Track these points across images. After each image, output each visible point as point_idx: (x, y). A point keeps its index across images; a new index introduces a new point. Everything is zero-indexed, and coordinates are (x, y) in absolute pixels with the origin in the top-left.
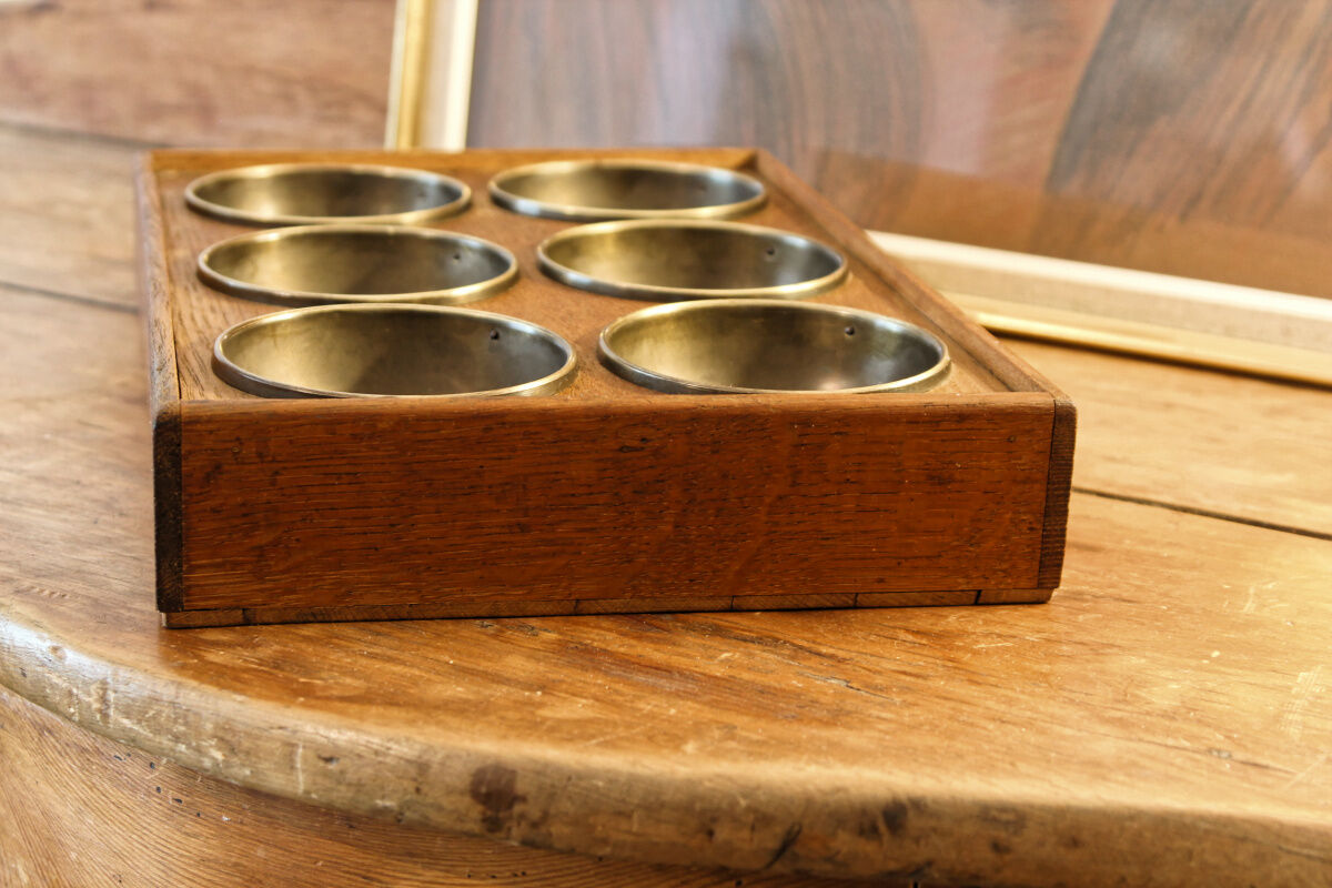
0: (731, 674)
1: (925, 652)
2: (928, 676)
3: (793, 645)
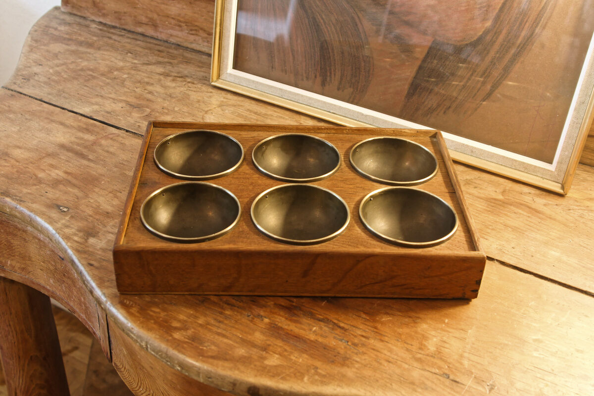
0: (316, 338)
1: (368, 324)
2: (369, 337)
3: (333, 322)
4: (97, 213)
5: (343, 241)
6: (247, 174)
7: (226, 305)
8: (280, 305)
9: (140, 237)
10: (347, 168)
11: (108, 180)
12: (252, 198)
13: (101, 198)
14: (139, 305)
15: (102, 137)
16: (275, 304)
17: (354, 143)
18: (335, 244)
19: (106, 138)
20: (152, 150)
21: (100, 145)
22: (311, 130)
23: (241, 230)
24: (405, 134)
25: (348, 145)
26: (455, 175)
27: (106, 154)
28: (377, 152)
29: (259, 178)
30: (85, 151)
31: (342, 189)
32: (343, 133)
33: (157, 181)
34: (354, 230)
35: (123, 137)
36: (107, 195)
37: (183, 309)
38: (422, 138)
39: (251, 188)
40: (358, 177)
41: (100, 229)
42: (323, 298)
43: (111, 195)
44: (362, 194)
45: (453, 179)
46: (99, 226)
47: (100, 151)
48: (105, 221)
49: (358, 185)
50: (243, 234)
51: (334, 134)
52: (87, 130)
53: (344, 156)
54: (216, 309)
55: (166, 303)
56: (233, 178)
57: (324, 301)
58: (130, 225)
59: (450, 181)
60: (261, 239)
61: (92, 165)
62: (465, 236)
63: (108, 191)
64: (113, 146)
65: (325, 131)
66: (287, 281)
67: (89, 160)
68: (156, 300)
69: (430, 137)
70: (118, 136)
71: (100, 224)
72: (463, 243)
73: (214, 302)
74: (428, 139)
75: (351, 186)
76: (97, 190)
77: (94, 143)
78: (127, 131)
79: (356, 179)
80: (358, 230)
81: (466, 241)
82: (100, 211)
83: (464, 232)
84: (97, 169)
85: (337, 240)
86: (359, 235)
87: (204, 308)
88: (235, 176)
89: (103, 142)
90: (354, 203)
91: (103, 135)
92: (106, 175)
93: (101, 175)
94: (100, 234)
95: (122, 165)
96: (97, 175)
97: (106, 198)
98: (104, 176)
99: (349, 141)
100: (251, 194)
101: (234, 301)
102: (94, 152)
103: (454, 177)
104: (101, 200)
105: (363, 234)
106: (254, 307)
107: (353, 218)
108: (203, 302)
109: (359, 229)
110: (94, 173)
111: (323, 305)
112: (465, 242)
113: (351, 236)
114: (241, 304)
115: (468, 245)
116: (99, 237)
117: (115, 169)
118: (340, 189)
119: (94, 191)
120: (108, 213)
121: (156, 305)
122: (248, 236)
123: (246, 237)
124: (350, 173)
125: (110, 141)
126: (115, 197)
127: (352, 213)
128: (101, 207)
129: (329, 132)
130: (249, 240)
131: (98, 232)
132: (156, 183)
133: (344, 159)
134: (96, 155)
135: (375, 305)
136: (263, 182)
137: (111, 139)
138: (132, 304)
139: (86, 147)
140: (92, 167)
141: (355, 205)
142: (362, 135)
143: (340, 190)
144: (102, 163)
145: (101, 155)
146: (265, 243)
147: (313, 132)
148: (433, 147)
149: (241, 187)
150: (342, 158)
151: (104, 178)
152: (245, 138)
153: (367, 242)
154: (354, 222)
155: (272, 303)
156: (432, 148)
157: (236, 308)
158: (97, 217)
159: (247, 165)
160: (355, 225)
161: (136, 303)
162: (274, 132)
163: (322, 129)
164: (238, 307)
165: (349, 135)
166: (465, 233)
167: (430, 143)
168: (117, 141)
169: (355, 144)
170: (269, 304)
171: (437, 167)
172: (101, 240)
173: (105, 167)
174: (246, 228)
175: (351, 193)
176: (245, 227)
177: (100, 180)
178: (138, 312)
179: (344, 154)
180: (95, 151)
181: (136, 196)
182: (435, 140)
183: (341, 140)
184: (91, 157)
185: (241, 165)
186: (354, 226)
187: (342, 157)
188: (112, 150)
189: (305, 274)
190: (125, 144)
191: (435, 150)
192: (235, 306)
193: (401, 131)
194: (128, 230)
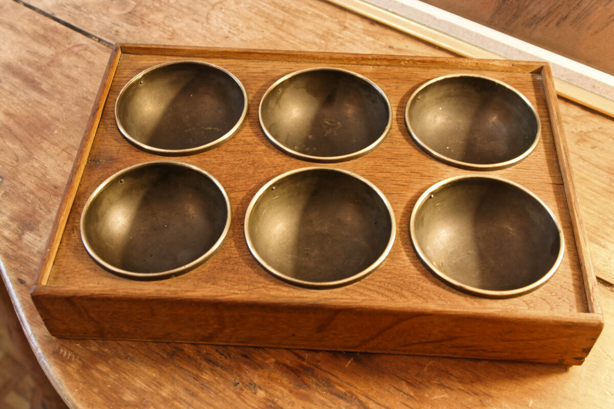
4: (41, 187)
5: (380, 282)
6: (248, 144)
7: (204, 363)
8: (284, 364)
9: (75, 267)
10: (400, 133)
11: (63, 127)
12: (250, 191)
13: (51, 161)
14: (80, 359)
15: (64, 51)
16: (277, 363)
17: (415, 84)
18: (368, 286)
19: (69, 52)
20: (114, 96)
21: (60, 65)
22: (353, 60)
23: (227, 255)
24: (494, 68)
25: (406, 87)
26: (565, 153)
27: (65, 81)
28: (448, 96)
29: (265, 151)
30: (37, 76)
31: (389, 175)
32: (400, 66)
33: (115, 155)
34: (399, 259)
35: (92, 52)
36: (58, 155)
37: (142, 368)
38: (519, 75)
39: (250, 171)
40: (415, 152)
41: (41, 216)
42: (348, 355)
43: (64, 154)
44: (418, 187)
45: (562, 161)
46: (40, 211)
47: (59, 76)
48: (50, 202)
49: (414, 168)
50: (229, 263)
51: (386, 66)
52: (44, 39)
53: (397, 111)
54: (191, 370)
55: (119, 357)
56: (226, 151)
57: (349, 360)
58: (65, 242)
59: (557, 161)
60: (256, 275)
61: (44, 100)
62: (574, 275)
63: (60, 148)
64: (77, 67)
65: (374, 62)
66: (294, 335)
67: (41, 91)
68: (106, 350)
69: (531, 73)
70: (86, 49)
71: (42, 207)
72: (569, 290)
73: (189, 357)
74: (528, 77)
75: (403, 170)
76: (45, 145)
77: (53, 61)
78: (100, 40)
79: (411, 155)
80: (405, 259)
81: (574, 285)
82: (47, 184)
83: (573, 267)
84: (52, 109)
85: (371, 279)
86: (406, 269)
87: (172, 367)
88: (230, 149)
89: (65, 60)
90: (404, 205)
91: (65, 47)
92: (61, 119)
93: (55, 118)
94: (40, 225)
95: (85, 102)
96: (49, 118)
97: (56, 161)
98: (58, 120)
99: (408, 79)
100: (250, 183)
101: (217, 355)
102: (49, 78)
103: (564, 158)
104: (50, 163)
105: (412, 267)
106: (245, 367)
107: (400, 234)
108: (172, 355)
109: (407, 258)
110: (46, 115)
111: (347, 366)
112: (572, 288)
113: (393, 271)
114: (227, 361)
115: (577, 293)
116: (39, 230)
117: (75, 109)
118: (385, 175)
119: (42, 148)
120: (56, 188)
121: (105, 358)
122: (237, 267)
123: (233, 269)
124: (403, 144)
125: (73, 58)
126: (69, 159)
127: (400, 225)
128: (48, 177)
129: (379, 63)
130: (237, 276)
131: (39, 222)
132: (112, 160)
133: (397, 115)
134: (52, 84)
135: (426, 369)
136: (272, 159)
137: (76, 54)
138: (71, 357)
139: (39, 69)
140: (43, 105)
141: (406, 207)
142: (428, 68)
143: (384, 178)
144: (59, 96)
145: (58, 83)
146: (260, 283)
147: (355, 62)
148: (535, 92)
149: (236, 170)
150: (395, 113)
151: (57, 125)
152: (253, 75)
153: (418, 285)
154: (400, 242)
155: (273, 360)
156: (533, 94)
157: (219, 369)
158: (40, 195)
159: (251, 125)
160: (402, 249)
161: (76, 354)
162: (298, 62)
163: (369, 59)
164: (222, 367)
165: (409, 69)
166: (573, 269)
167: (530, 85)
168: (84, 58)
169: (417, 87)
170: (268, 362)
171: (539, 135)
172: (41, 236)
173: (61, 105)
174: (236, 252)
175: (400, 183)
176: (234, 250)
177: (52, 127)
178: (78, 372)
179: (398, 107)
180: (50, 76)
181: (80, 185)
182: (539, 78)
183: (395, 78)
184: (44, 86)
185: (242, 126)
186: (400, 251)
187: (393, 112)
188: (74, 73)
189: (320, 329)
190: (94, 63)
191: (537, 99)
192: (217, 366)
193: (488, 64)
194: (60, 251)
